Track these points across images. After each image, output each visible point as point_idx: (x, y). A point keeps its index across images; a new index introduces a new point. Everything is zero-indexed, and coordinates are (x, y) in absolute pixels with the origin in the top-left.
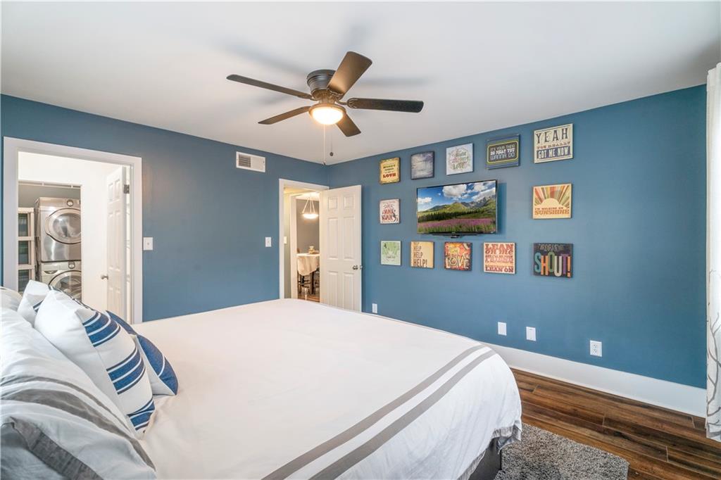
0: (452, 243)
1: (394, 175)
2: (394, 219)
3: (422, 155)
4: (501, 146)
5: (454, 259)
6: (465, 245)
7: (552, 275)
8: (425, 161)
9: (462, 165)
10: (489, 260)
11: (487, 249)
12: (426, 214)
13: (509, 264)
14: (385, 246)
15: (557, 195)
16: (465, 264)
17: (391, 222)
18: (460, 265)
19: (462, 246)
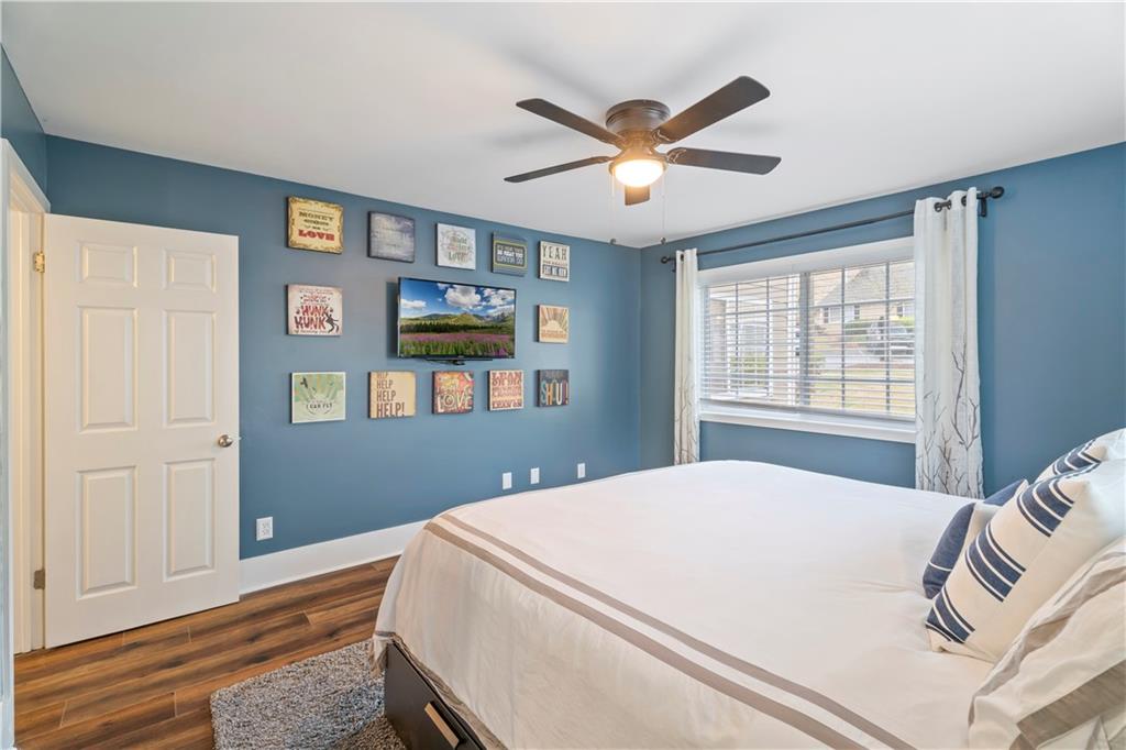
0: (448, 372)
1: (330, 237)
2: (328, 326)
3: (393, 218)
4: (510, 246)
5: (451, 398)
6: (467, 375)
7: (555, 404)
8: (402, 231)
9: (461, 256)
10: (496, 394)
11: (494, 380)
12: (415, 323)
13: (518, 397)
14: (305, 382)
15: (559, 317)
16: (466, 403)
17: (319, 332)
18: (460, 405)
19: (462, 377)
